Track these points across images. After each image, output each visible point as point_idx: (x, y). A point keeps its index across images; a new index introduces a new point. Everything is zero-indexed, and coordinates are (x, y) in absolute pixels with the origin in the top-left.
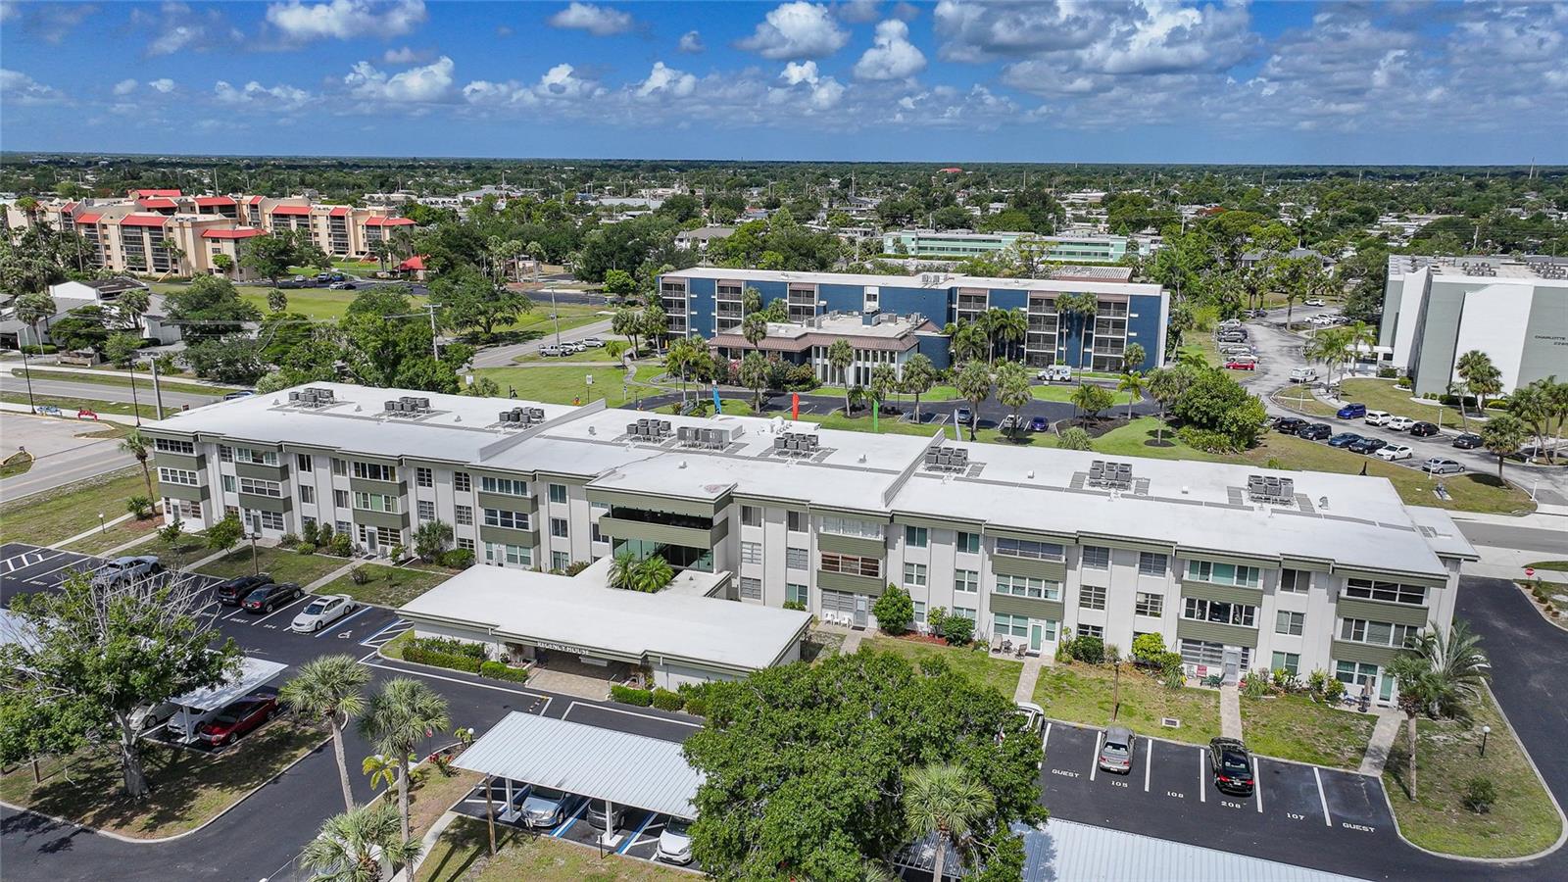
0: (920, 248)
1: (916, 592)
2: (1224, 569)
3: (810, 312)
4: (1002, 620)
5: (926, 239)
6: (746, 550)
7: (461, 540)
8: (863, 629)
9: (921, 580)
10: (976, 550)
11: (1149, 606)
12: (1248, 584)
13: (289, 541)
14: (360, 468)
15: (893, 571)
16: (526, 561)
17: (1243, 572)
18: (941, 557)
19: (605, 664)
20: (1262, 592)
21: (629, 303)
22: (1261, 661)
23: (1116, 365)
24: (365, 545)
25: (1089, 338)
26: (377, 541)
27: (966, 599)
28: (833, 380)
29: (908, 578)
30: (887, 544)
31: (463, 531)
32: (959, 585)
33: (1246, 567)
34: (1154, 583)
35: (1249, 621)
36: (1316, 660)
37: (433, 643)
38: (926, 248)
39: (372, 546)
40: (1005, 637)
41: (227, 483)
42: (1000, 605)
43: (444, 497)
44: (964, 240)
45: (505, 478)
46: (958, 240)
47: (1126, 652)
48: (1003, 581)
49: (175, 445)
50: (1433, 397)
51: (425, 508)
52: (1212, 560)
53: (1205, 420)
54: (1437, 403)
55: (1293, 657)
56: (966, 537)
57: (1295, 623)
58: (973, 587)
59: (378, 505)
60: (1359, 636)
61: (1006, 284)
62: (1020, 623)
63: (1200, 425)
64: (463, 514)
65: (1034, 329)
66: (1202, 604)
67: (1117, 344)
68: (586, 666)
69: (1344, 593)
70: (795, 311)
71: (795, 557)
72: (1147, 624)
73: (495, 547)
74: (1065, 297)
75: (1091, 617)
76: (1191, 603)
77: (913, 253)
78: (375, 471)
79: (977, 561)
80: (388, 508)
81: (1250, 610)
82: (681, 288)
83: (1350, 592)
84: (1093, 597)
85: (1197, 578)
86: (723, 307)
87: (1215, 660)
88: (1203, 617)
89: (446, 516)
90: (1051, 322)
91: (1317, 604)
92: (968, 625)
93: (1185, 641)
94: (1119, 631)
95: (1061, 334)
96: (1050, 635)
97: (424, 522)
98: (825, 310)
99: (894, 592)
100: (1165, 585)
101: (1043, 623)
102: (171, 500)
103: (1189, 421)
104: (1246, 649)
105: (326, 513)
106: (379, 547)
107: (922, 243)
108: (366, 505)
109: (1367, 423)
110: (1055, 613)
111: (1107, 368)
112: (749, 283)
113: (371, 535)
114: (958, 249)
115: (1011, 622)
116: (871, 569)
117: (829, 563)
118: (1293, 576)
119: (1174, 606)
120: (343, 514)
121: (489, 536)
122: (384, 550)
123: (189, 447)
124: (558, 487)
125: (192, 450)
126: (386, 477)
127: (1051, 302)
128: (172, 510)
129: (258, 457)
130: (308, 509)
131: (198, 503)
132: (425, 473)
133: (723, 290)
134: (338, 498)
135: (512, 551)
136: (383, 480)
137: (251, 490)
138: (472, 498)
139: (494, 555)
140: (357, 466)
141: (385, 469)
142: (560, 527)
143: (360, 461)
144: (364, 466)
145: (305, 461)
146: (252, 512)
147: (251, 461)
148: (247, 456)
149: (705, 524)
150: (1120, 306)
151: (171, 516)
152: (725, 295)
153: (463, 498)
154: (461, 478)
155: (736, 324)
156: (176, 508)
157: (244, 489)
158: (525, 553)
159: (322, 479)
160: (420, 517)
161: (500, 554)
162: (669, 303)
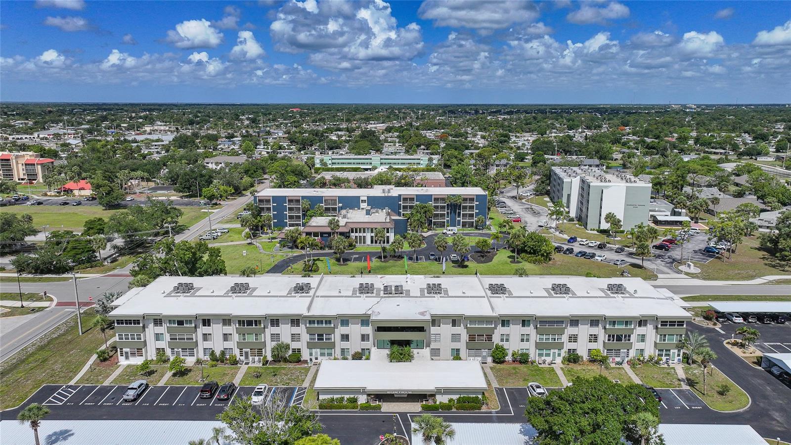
0: (333, 163)
1: (506, 345)
2: (620, 323)
3: (334, 209)
4: (541, 352)
5: (335, 159)
6: (433, 337)
7: (293, 349)
8: (486, 363)
9: (507, 340)
10: (529, 326)
11: (594, 338)
12: (629, 327)
13: (199, 362)
14: (241, 323)
15: (496, 339)
16: (330, 354)
17: (627, 323)
18: (516, 331)
19: (406, 396)
20: (633, 329)
21: (213, 204)
22: (632, 353)
23: (471, 225)
24: (243, 358)
25: (459, 213)
26: (250, 354)
27: (525, 345)
28: (360, 243)
29: (502, 340)
30: (495, 328)
31: (294, 345)
32: (522, 340)
33: (627, 321)
34: (594, 330)
35: (629, 340)
36: (650, 351)
37: (332, 400)
38: (335, 163)
39: (247, 357)
40: (543, 358)
41: (158, 337)
42: (539, 346)
43: (285, 331)
44: (354, 159)
45: (320, 319)
46: (351, 159)
47: (585, 357)
48: (542, 337)
49: (128, 322)
50: (594, 230)
51: (276, 337)
52: (616, 320)
53: (532, 251)
54: (595, 232)
55: (642, 350)
56: (525, 321)
57: (643, 338)
58: (528, 340)
59: (251, 338)
60: (664, 340)
61: (418, 190)
62: (548, 352)
63: (530, 253)
64: (295, 337)
65: (437, 211)
66: (613, 336)
67: (471, 216)
68: (399, 398)
69: (659, 326)
70: (327, 209)
71: (455, 338)
72: (593, 346)
73: (314, 351)
74: (449, 196)
75: (572, 346)
76: (609, 336)
77: (330, 166)
78: (250, 323)
79: (530, 330)
80: (257, 339)
81: (629, 336)
82: (268, 201)
83: (662, 325)
84: (573, 338)
85: (611, 327)
86: (290, 209)
87: (618, 355)
88: (614, 341)
89: (286, 339)
90: (443, 207)
91: (649, 331)
92: (527, 355)
93: (608, 350)
94: (583, 349)
95: (448, 213)
96: (559, 355)
97: (274, 344)
98: (341, 208)
99: (497, 347)
100: (599, 331)
101: (556, 351)
102: (124, 350)
103: (526, 252)
104: (628, 350)
105: (218, 345)
106: (251, 358)
107: (334, 161)
108: (244, 339)
109: (580, 244)
110: (560, 346)
111: (467, 226)
112: (303, 197)
113: (247, 353)
114: (351, 163)
115: (545, 352)
116: (489, 338)
117: (472, 338)
118: (642, 322)
119: (602, 337)
120: (228, 345)
121: (310, 346)
122: (253, 359)
123: (137, 322)
124: (345, 320)
125: (139, 323)
126: (256, 325)
127: (443, 199)
128: (124, 354)
129: (180, 323)
130: (208, 345)
131: (141, 349)
132: (275, 321)
133: (290, 201)
134: (226, 337)
135: (323, 351)
136: (254, 327)
137: (176, 339)
138: (302, 330)
139: (314, 354)
140: (239, 322)
141: (256, 321)
142: (345, 337)
143: (242, 319)
144: (244, 321)
145: (206, 322)
146: (176, 350)
147: (176, 325)
148: (174, 323)
149: (421, 329)
150: (472, 200)
151: (124, 358)
152: (292, 203)
153: (295, 330)
154: (295, 321)
155: (298, 217)
156: (127, 353)
157: (171, 339)
158: (329, 351)
159: (217, 329)
160: (272, 341)
161: (316, 353)
162: (262, 209)
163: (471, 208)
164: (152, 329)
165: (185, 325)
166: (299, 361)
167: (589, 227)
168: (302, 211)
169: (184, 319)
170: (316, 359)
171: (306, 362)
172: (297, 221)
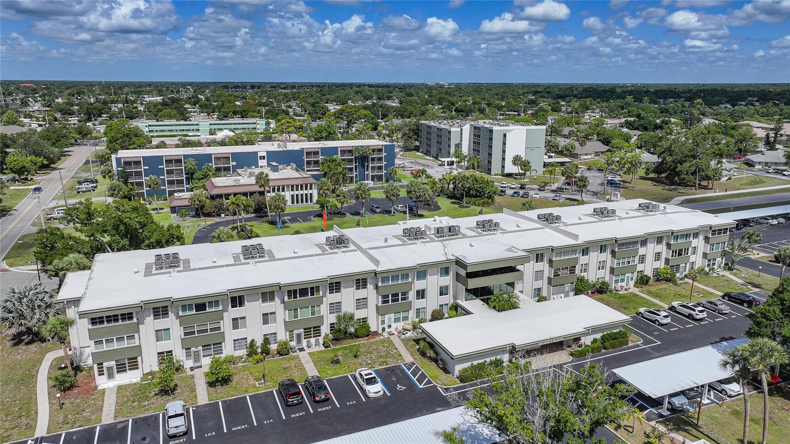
1: (585, 275)
2: (682, 236)
3: (228, 169)
4: (617, 278)
5: (152, 126)
7: (358, 320)
9: (586, 270)
10: (606, 251)
11: (657, 257)
12: (688, 240)
14: (292, 293)
15: (578, 271)
17: (687, 236)
18: (594, 257)
20: (690, 242)
21: (23, 179)
22: (688, 267)
23: (380, 178)
24: (293, 343)
25: (368, 166)
26: (303, 337)
27: (601, 273)
29: (581, 271)
30: (578, 258)
31: (359, 314)
32: (599, 268)
34: (659, 248)
35: (687, 254)
36: (699, 263)
39: (299, 341)
41: (161, 335)
42: (616, 271)
43: (347, 297)
45: (395, 274)
46: (172, 125)
47: (652, 277)
48: (618, 261)
49: (113, 318)
50: (497, 175)
51: (335, 307)
52: (679, 234)
54: (501, 177)
55: (694, 263)
56: (603, 247)
57: (695, 250)
58: (603, 268)
59: (304, 314)
60: (712, 250)
62: (623, 277)
63: (475, 196)
64: (361, 303)
66: (676, 251)
67: (380, 168)
69: (710, 236)
70: (218, 169)
71: (539, 275)
72: (657, 264)
73: (387, 316)
74: (357, 148)
75: (641, 267)
76: (673, 252)
78: (304, 292)
79: (607, 256)
80: (313, 313)
81: (688, 249)
82: (137, 163)
83: (712, 235)
84: (643, 259)
85: (675, 242)
86: (170, 172)
87: (677, 271)
88: (676, 256)
89: (348, 307)
90: (350, 161)
91: (699, 243)
92: (607, 283)
93: (670, 267)
94: (649, 269)
95: (356, 166)
96: (632, 278)
97: (334, 316)
98: (236, 167)
99: (579, 279)
100: (662, 248)
101: (630, 275)
102: (105, 364)
104: (686, 264)
105: (255, 332)
106: (305, 341)
107: (151, 128)
108: (296, 316)
110: (633, 269)
111: (376, 180)
112: (186, 156)
113: (299, 335)
115: (619, 278)
116: (573, 270)
117: (557, 273)
118: (696, 234)
119: (665, 254)
120: (269, 329)
121: (380, 311)
122: (308, 342)
123: (130, 316)
124: (421, 272)
125: (131, 318)
126: (312, 294)
127: (350, 151)
128: (105, 372)
129: (201, 307)
130: (239, 333)
131: (136, 358)
132: (335, 286)
133: (169, 162)
134: (266, 318)
135: (397, 316)
136: (310, 296)
137: (193, 333)
138: (370, 292)
139: (386, 322)
140: (289, 292)
141: (312, 289)
142: (421, 294)
143: (292, 288)
144: (295, 291)
145: (237, 300)
146: (193, 349)
147: (194, 312)
148: (191, 309)
149: (511, 269)
150: (380, 150)
151: (105, 377)
152: (170, 165)
153: (361, 293)
154: (361, 282)
155: (180, 182)
156: (110, 369)
157: (186, 334)
158: (405, 314)
159: (253, 309)
160: (330, 313)
161: (390, 319)
162: (131, 174)
163: (380, 159)
164: (150, 325)
165: (208, 310)
166: (368, 334)
167: (493, 173)
168: (186, 174)
169: (206, 300)
170: (390, 326)
171: (376, 333)
172: (180, 187)
